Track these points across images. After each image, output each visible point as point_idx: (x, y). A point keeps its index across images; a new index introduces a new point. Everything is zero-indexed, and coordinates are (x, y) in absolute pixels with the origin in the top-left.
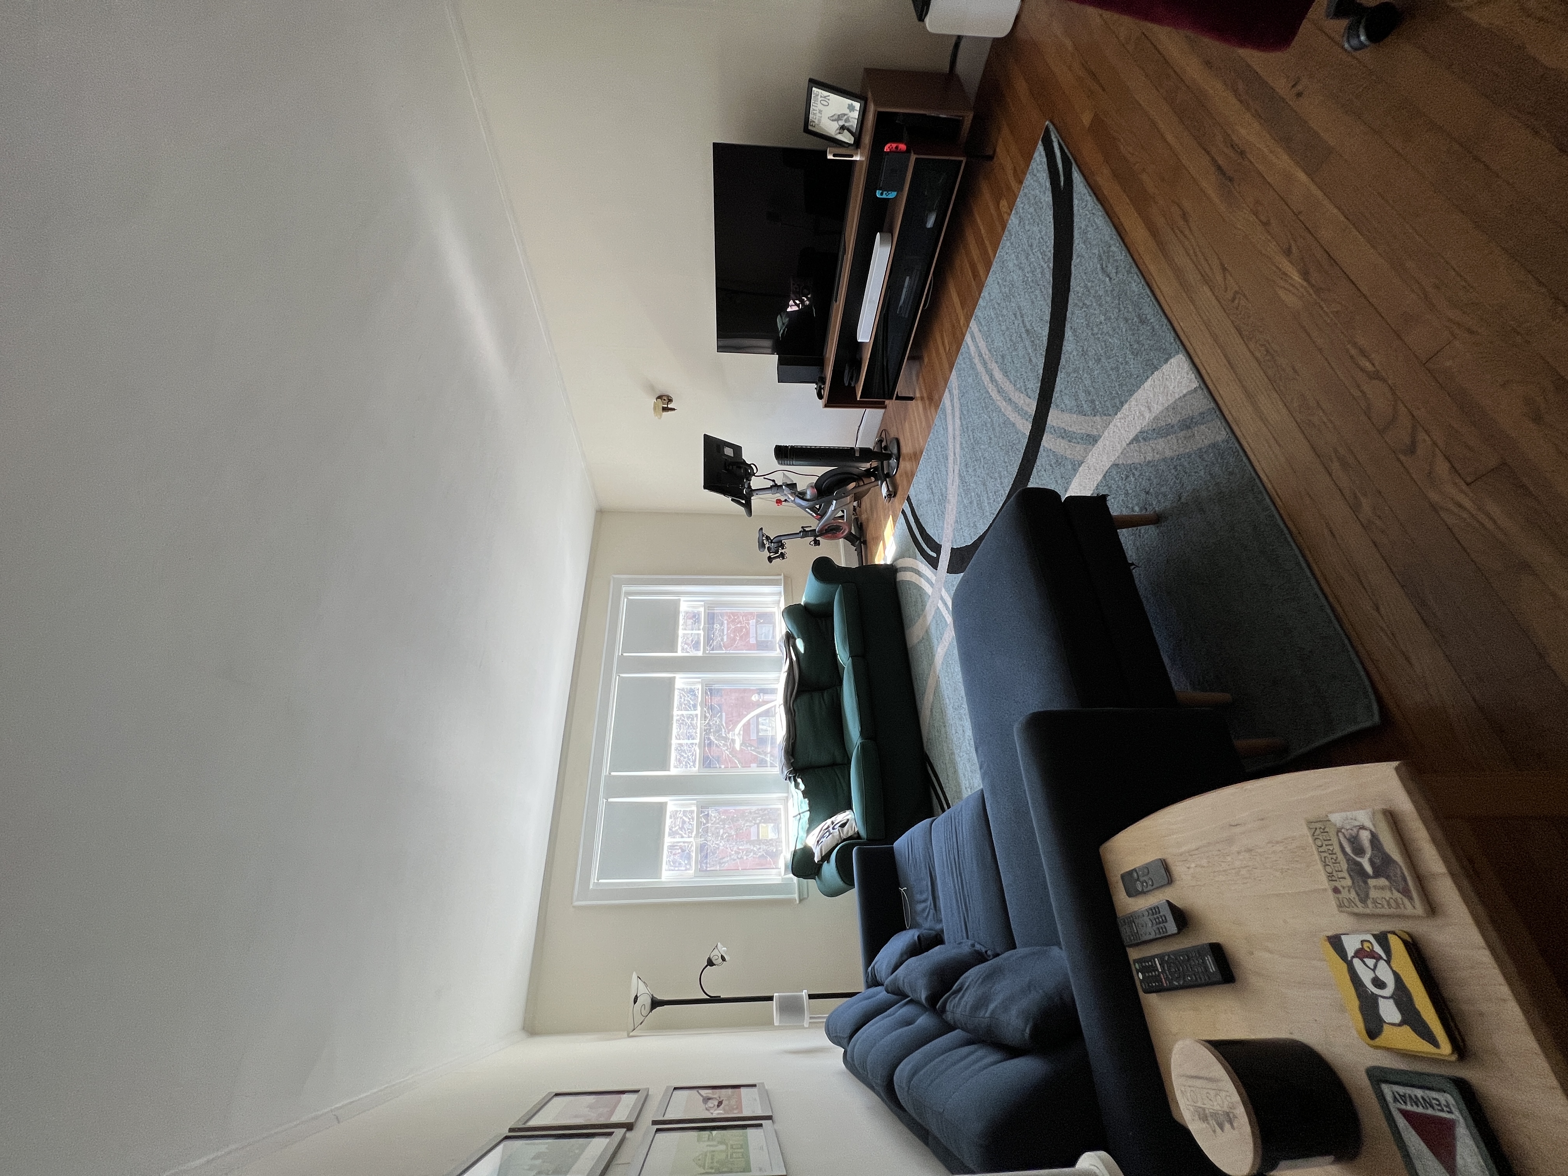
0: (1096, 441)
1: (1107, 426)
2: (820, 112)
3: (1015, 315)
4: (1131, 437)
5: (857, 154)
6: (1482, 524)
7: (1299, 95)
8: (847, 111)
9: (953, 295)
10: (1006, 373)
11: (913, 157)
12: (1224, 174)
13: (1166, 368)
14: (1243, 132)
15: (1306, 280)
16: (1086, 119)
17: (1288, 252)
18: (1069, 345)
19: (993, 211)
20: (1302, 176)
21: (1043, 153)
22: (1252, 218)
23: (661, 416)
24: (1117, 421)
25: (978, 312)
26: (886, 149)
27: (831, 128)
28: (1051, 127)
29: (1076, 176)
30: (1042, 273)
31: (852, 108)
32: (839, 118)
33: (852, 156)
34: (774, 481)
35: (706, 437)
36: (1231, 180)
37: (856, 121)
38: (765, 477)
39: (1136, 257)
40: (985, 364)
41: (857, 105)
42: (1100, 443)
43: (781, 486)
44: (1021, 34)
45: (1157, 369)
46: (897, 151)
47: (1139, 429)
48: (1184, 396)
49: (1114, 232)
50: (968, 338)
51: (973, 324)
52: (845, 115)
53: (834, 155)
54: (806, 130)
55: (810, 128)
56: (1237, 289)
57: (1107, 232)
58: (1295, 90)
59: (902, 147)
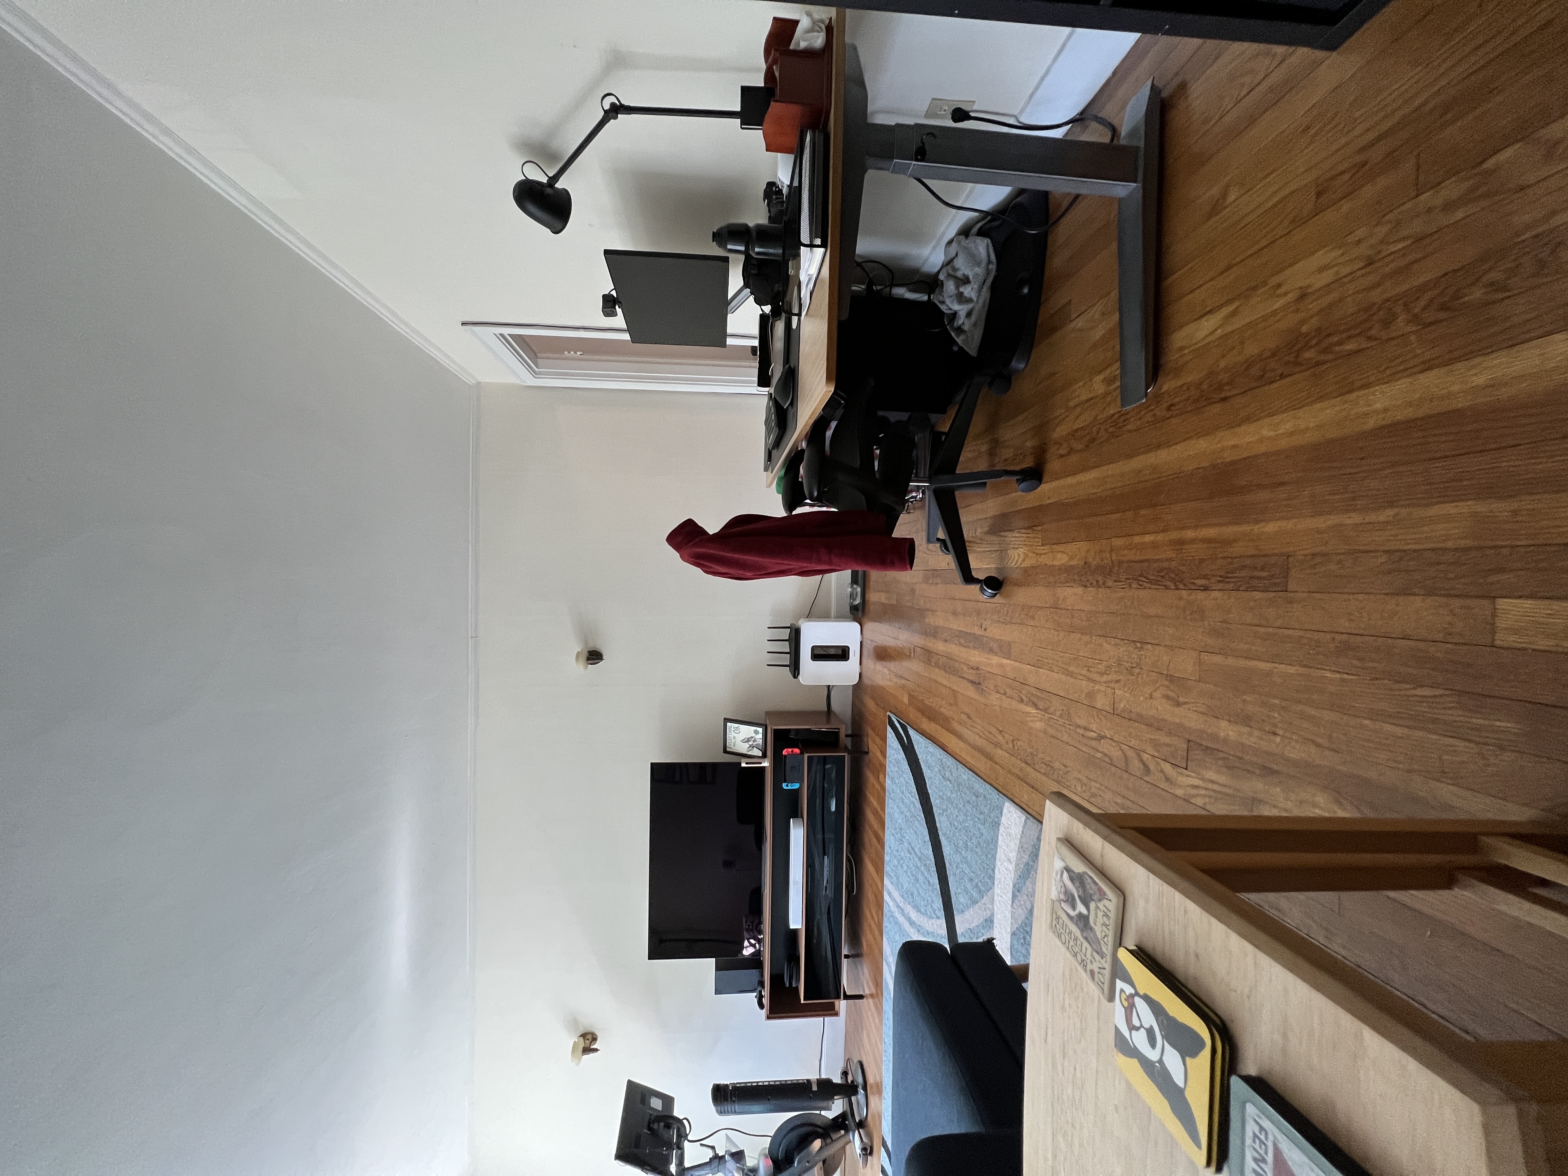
0: (992, 922)
1: (992, 901)
2: (734, 738)
3: (909, 852)
4: (1011, 896)
5: (764, 762)
6: (1214, 791)
7: (985, 630)
8: (754, 735)
9: (869, 867)
10: (917, 908)
11: (806, 756)
12: (975, 683)
13: (1004, 820)
14: (973, 659)
15: (1037, 709)
16: (906, 700)
17: (1022, 701)
18: (947, 849)
19: (877, 786)
20: (1005, 661)
21: (892, 731)
22: (998, 695)
23: (580, 1060)
24: (997, 890)
25: (887, 868)
26: (784, 752)
27: (743, 748)
28: (891, 715)
29: (911, 732)
30: (915, 806)
31: (756, 732)
32: (748, 740)
33: (761, 763)
34: (713, 1148)
35: (630, 1084)
36: (979, 684)
37: (761, 741)
38: (703, 1142)
39: (957, 757)
40: (902, 911)
41: (760, 730)
42: (995, 921)
43: (723, 1157)
44: (866, 681)
45: (999, 824)
46: (793, 754)
47: (1011, 885)
48: (1023, 832)
49: (941, 750)
50: (886, 897)
51: (886, 881)
52: (752, 737)
53: (746, 763)
54: (725, 751)
55: (728, 750)
56: (1011, 738)
57: (938, 752)
58: (983, 629)
59: (797, 751)
